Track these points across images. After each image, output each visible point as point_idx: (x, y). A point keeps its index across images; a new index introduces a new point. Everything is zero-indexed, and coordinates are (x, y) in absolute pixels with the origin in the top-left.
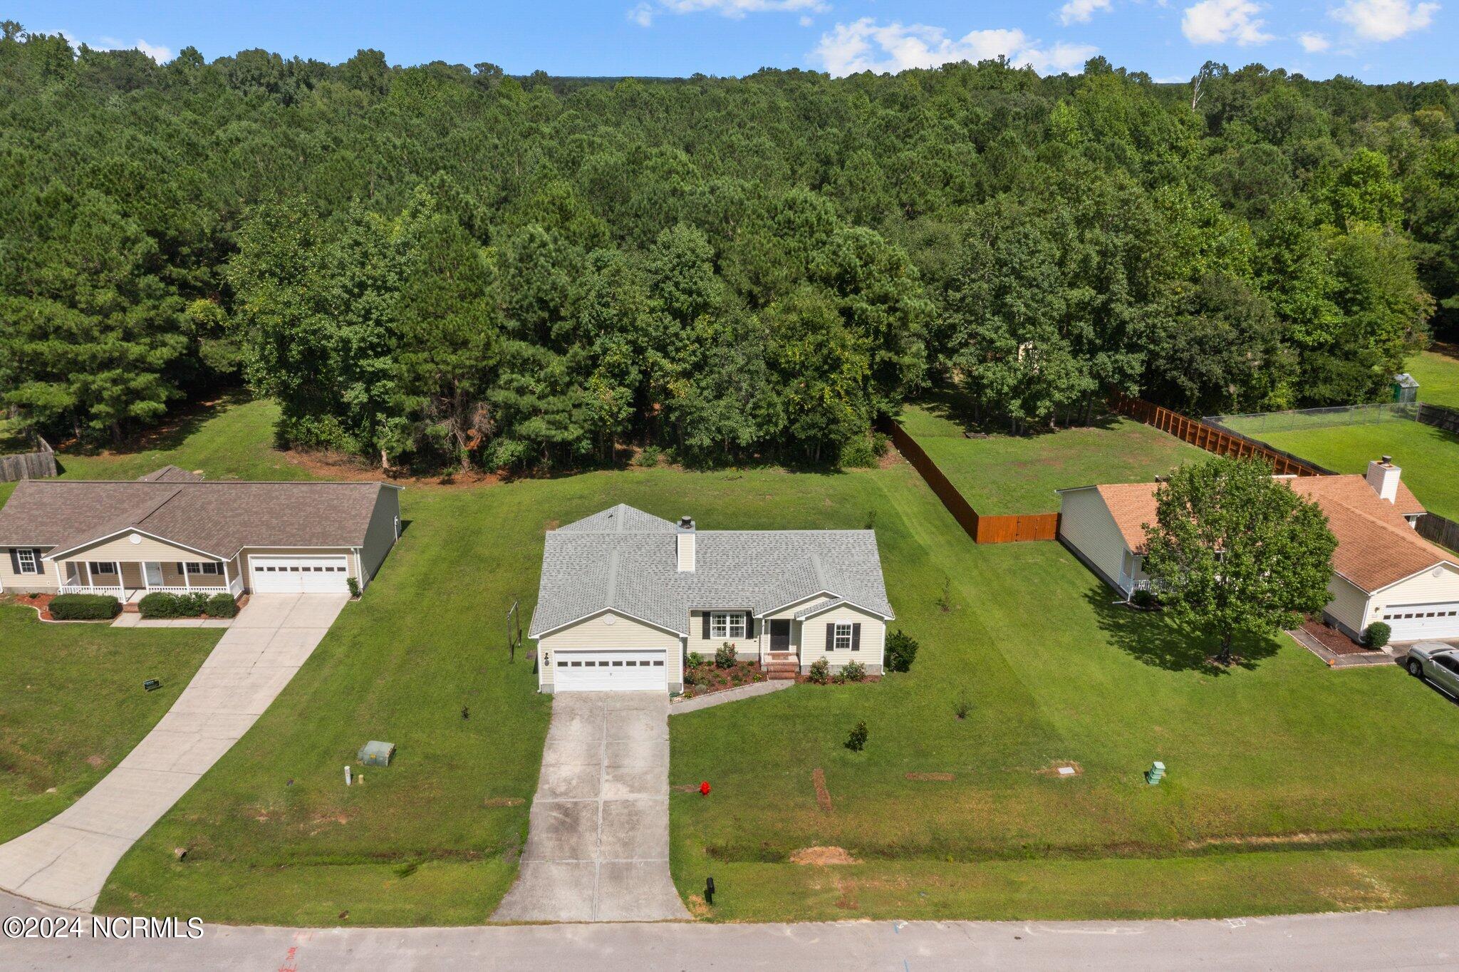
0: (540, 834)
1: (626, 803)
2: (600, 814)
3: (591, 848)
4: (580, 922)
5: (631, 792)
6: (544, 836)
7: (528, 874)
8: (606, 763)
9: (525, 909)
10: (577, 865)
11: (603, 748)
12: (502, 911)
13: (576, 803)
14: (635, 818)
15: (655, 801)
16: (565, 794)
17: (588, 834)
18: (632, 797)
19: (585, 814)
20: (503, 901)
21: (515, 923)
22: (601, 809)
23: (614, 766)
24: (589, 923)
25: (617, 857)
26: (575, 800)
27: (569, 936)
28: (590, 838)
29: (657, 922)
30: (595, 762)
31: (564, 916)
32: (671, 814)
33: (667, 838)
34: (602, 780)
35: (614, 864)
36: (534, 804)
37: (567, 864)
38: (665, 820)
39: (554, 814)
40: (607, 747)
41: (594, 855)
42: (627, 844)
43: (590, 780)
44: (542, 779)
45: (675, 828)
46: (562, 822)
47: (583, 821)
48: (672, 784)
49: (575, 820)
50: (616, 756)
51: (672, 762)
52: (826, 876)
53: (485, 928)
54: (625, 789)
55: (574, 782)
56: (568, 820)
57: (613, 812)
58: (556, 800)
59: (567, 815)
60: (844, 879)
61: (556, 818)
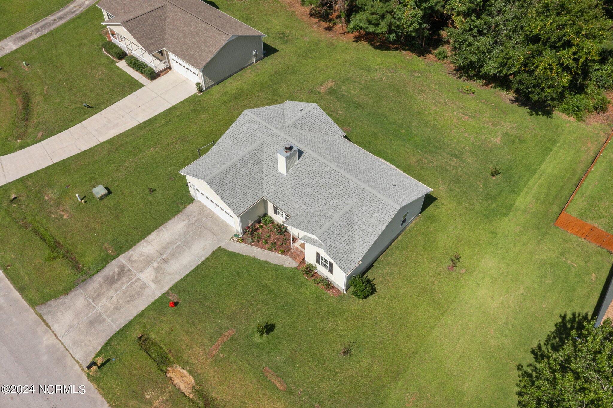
0: (98, 278)
1: (144, 286)
2: (129, 284)
3: (104, 300)
4: (55, 335)
5: (153, 281)
6: (100, 279)
7: (72, 294)
8: (164, 257)
9: (49, 312)
10: (90, 304)
11: (174, 246)
12: (43, 307)
13: (129, 270)
14: (136, 296)
15: (154, 293)
16: (132, 262)
17: (112, 291)
18: (150, 283)
19: (124, 279)
20: (49, 302)
21: (40, 316)
22: (132, 281)
23: (165, 261)
24: (57, 338)
25: (105, 312)
26: (131, 268)
27: (45, 339)
28: (111, 293)
29: (75, 359)
30: (162, 252)
31: (56, 327)
32: (149, 306)
33: (131, 318)
34: (152, 265)
35: (100, 315)
36: (116, 259)
37: (88, 301)
38: (142, 308)
39: (116, 270)
40: (177, 247)
41: (100, 304)
42: (117, 308)
43: (148, 262)
44: (135, 247)
45: (141, 315)
46: (113, 277)
47: (119, 283)
48: (171, 289)
49: (118, 279)
50: (173, 255)
51: (187, 276)
52: (162, 392)
53: (31, 310)
54: (153, 277)
55: (143, 258)
56: (116, 277)
57: (134, 286)
58: (125, 263)
59: (119, 274)
60: (165, 402)
61: (114, 273)
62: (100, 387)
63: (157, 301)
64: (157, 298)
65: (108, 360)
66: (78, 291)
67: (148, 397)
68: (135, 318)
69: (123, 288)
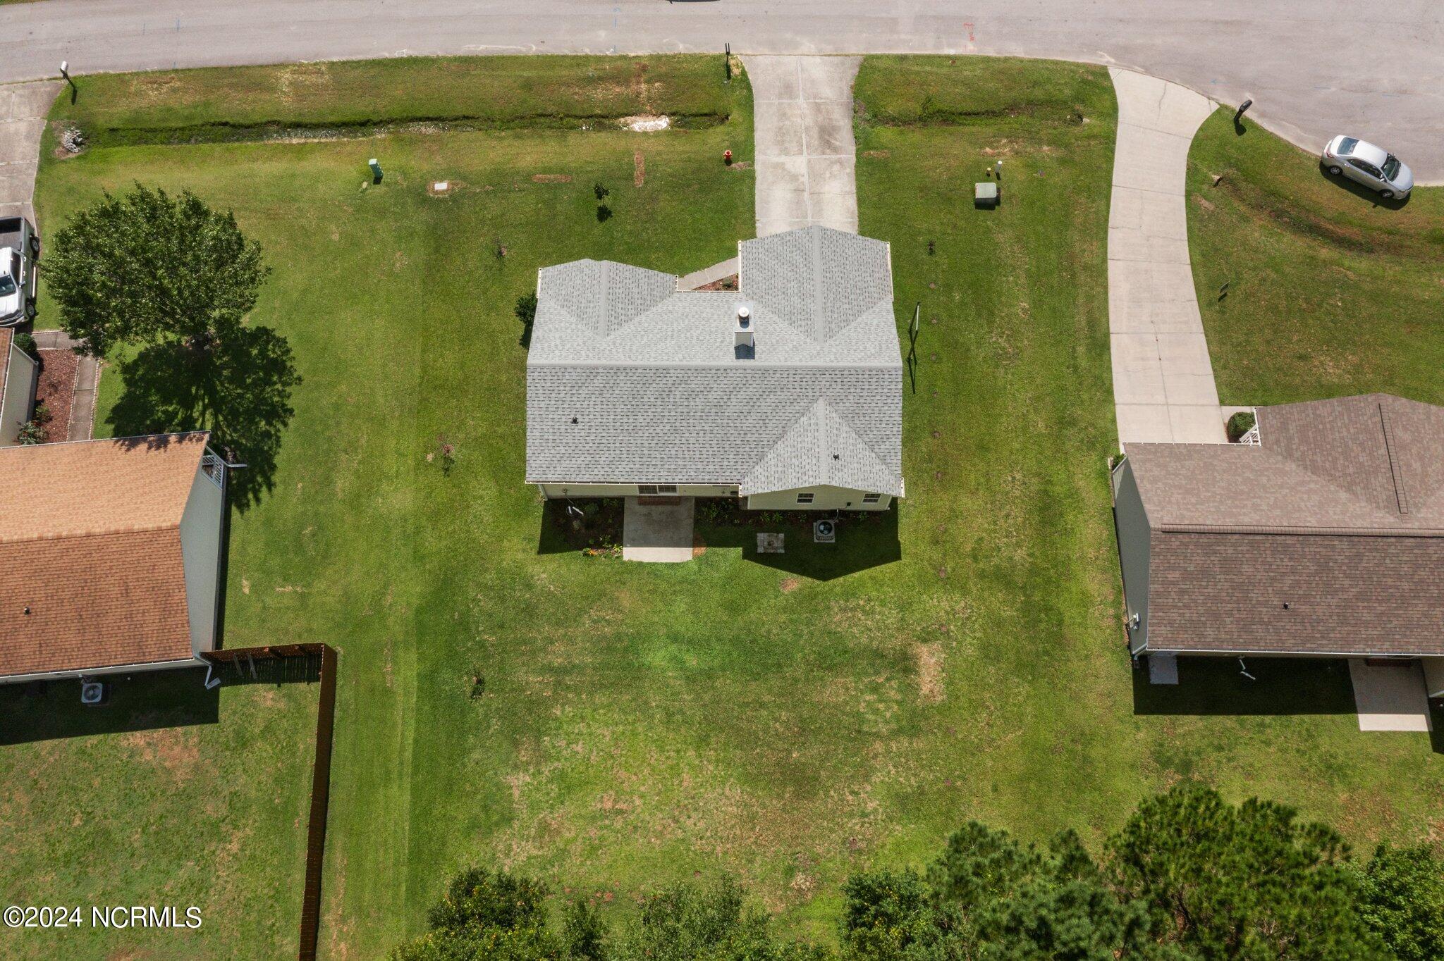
0: (843, 122)
1: (786, 152)
2: (804, 143)
3: (807, 112)
4: (808, 55)
5: (783, 164)
6: (841, 123)
7: (847, 92)
8: (806, 195)
9: (843, 64)
10: (815, 98)
12: (857, 63)
13: (824, 153)
14: (779, 138)
15: (765, 154)
16: (833, 163)
17: (812, 124)
18: (783, 159)
19: (815, 143)
20: (857, 69)
21: (847, 56)
22: (805, 146)
23: (799, 191)
24: (803, 55)
25: (789, 104)
26: (825, 156)
27: (812, 46)
28: (809, 121)
29: (760, 55)
30: (815, 196)
31: (818, 60)
32: (753, 142)
33: (756, 119)
34: (806, 176)
35: (791, 98)
36: (854, 152)
37: (821, 98)
38: (758, 135)
39: (838, 143)
41: (805, 105)
42: (783, 115)
43: (815, 175)
44: (854, 177)
45: (751, 129)
46: (830, 135)
47: (816, 136)
48: (754, 171)
49: (821, 137)
50: (799, 203)
51: (752, 195)
52: (649, 98)
53: (865, 53)
54: (789, 166)
55: (828, 175)
56: (827, 137)
57: (795, 144)
58: (839, 156)
59: (828, 142)
60: (638, 96)
61: (836, 139)
62: (706, 56)
63: (752, 151)
64: (756, 153)
65: (729, 77)
66: (845, 97)
67: (657, 84)
68: (752, 122)
69: (804, 135)
